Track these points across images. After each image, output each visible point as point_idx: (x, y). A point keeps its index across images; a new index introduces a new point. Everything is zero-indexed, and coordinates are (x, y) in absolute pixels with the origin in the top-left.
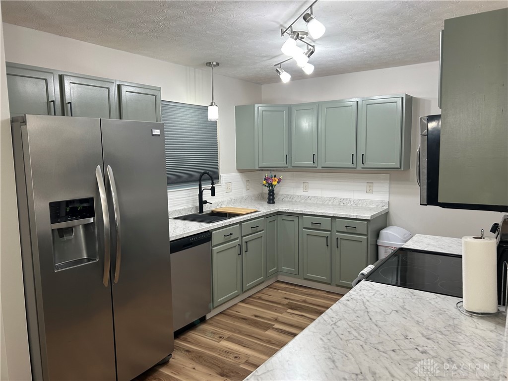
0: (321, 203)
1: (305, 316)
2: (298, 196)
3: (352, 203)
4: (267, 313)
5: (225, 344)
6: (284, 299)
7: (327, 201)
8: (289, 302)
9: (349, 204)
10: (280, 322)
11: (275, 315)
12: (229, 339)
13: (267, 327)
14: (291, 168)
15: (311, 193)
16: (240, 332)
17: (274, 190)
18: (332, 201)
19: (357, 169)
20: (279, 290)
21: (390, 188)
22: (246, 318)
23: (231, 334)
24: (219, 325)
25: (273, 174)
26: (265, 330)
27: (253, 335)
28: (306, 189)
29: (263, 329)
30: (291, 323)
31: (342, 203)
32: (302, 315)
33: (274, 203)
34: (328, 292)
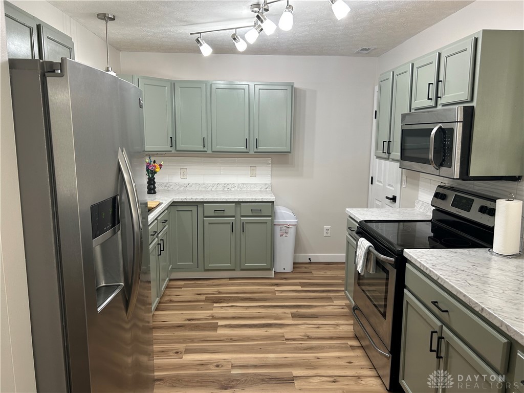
0: (204, 189)
1: (237, 306)
2: (176, 183)
3: (236, 188)
4: (196, 313)
5: (189, 358)
6: (197, 296)
7: (210, 188)
8: (206, 297)
9: (233, 189)
10: (219, 318)
11: (208, 313)
12: (188, 351)
13: (215, 327)
14: (175, 152)
15: (191, 179)
16: (192, 341)
17: (154, 178)
18: (215, 187)
19: (250, 153)
20: (181, 288)
21: (272, 171)
22: (181, 325)
23: (184, 345)
24: (158, 341)
25: (153, 159)
26: (214, 330)
27: (209, 339)
28: (184, 175)
29: (213, 330)
30: (230, 316)
31: (227, 188)
32: (232, 306)
33: (155, 193)
34: (230, 279)
